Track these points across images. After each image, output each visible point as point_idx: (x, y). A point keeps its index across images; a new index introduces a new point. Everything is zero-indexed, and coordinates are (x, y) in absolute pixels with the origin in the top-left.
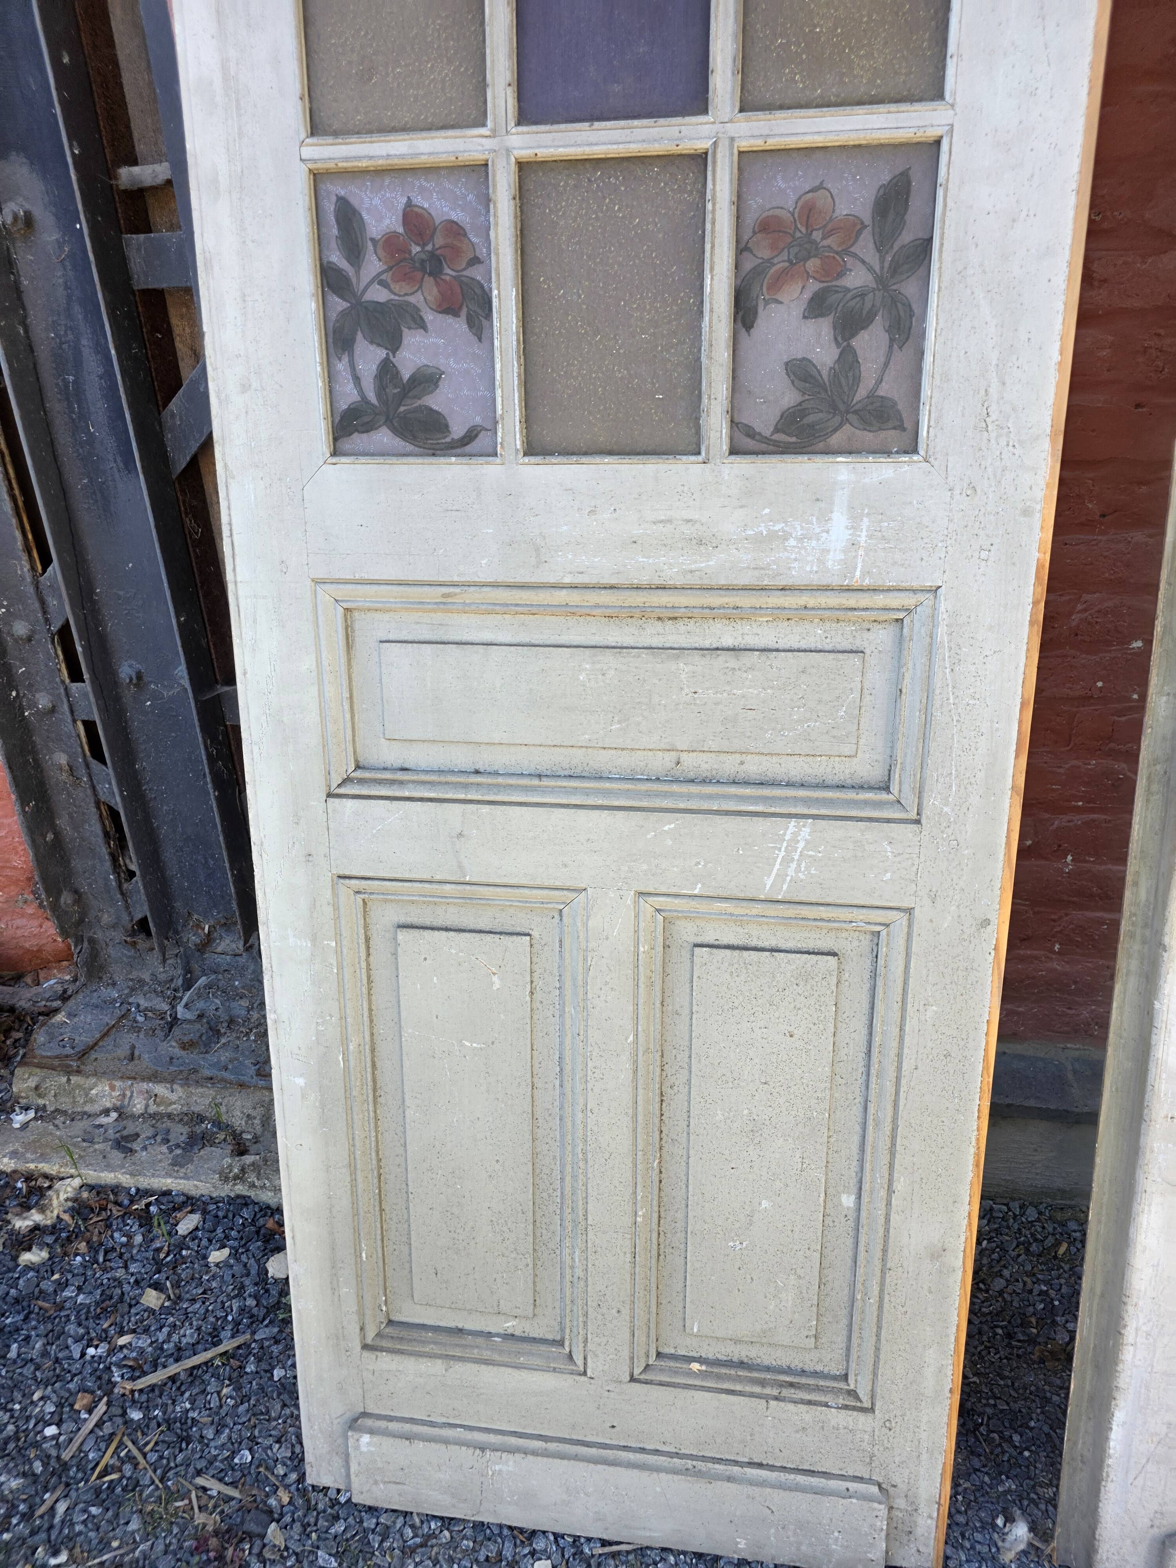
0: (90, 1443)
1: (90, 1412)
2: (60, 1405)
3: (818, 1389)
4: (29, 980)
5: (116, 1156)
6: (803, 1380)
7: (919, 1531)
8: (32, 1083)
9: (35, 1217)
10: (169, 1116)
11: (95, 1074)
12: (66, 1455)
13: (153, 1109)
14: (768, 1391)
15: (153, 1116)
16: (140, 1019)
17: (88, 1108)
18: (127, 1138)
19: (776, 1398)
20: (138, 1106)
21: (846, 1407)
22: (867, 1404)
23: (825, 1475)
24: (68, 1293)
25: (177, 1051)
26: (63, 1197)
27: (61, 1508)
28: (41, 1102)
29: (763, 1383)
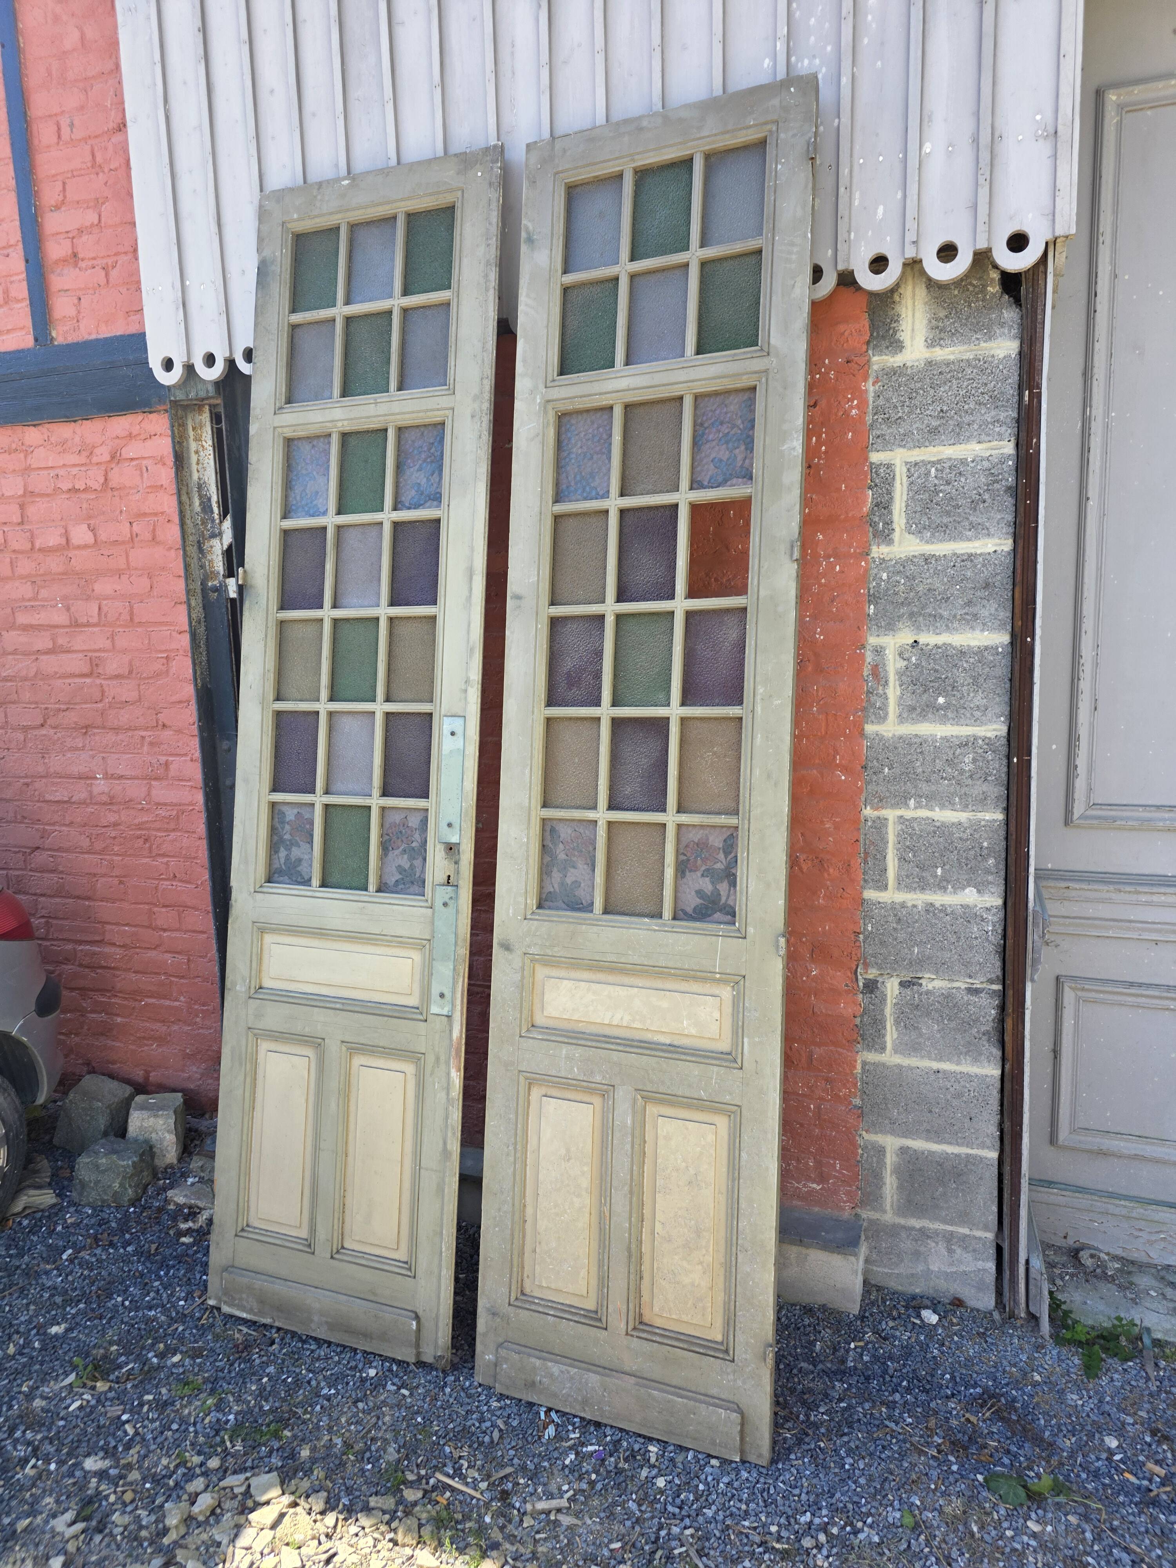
1: (199, 1298)
2: (187, 1294)
4: (207, 1116)
8: (200, 1164)
9: (190, 1224)
12: (186, 1312)
24: (199, 1255)
26: (204, 1217)
27: (181, 1328)
28: (202, 1174)
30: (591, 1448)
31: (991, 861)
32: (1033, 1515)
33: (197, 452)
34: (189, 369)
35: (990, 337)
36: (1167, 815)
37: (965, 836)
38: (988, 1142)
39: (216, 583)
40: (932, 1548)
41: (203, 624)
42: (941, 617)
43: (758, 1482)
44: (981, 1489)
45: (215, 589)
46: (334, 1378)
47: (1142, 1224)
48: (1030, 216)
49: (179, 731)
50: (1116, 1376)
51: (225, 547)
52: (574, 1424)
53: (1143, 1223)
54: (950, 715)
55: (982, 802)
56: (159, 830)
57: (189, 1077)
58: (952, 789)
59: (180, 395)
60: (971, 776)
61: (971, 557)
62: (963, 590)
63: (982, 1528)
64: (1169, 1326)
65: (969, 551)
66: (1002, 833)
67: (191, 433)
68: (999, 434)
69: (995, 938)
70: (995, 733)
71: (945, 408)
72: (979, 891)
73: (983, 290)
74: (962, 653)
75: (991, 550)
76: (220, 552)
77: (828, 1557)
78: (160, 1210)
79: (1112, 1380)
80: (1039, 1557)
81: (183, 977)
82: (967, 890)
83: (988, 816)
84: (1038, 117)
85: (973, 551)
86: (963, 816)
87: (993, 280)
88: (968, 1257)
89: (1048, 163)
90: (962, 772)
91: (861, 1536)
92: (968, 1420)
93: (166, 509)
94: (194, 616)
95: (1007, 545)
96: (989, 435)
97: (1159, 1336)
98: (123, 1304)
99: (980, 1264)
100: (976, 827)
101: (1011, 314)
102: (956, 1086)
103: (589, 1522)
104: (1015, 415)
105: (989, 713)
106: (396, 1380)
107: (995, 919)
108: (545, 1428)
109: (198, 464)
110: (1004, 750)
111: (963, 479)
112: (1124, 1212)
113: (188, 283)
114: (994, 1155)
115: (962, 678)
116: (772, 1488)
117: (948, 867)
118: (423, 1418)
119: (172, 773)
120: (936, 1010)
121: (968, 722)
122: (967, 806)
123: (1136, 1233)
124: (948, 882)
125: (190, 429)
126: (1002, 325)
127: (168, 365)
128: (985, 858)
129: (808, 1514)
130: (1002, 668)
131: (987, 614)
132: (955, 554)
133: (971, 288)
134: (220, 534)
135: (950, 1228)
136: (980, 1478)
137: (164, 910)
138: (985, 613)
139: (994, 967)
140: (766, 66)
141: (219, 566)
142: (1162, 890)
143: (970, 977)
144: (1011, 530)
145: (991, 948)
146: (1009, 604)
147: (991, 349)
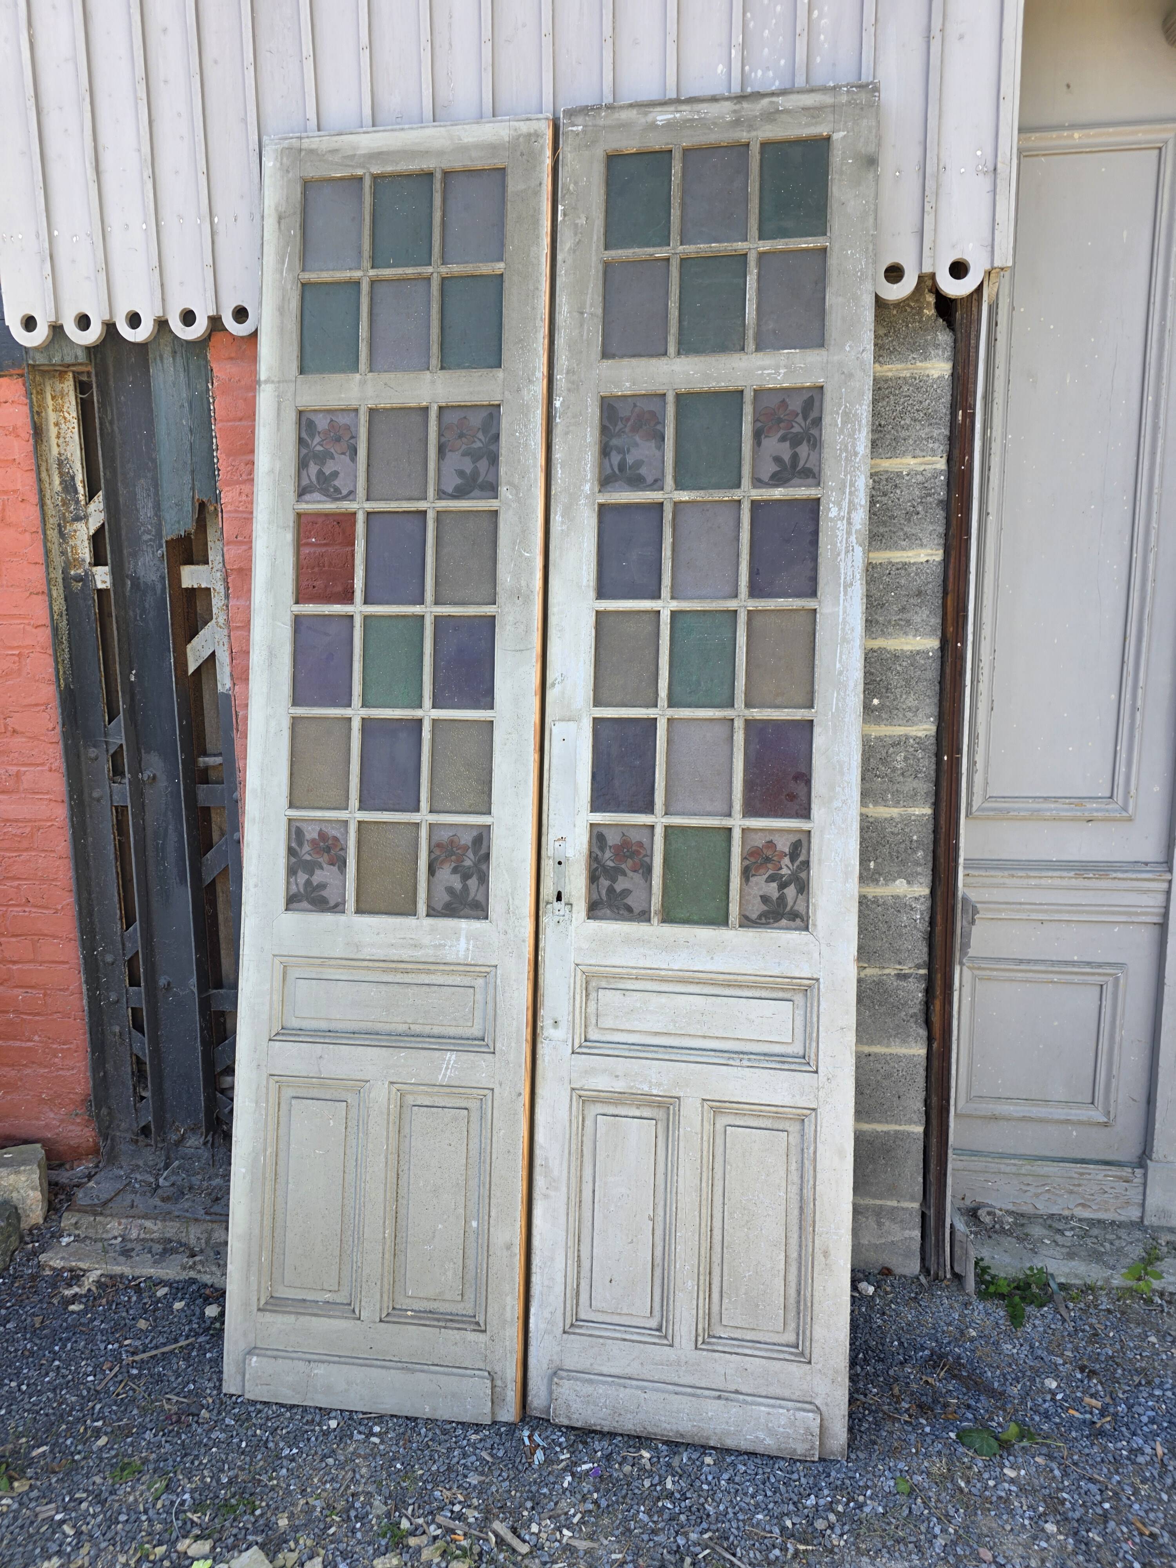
0: (111, 1383)
1: (111, 1370)
2: (95, 1368)
3: (463, 1322)
4: (68, 1167)
5: (122, 1259)
6: (457, 1318)
7: (508, 1399)
8: (73, 1221)
9: (76, 1289)
10: (152, 1240)
11: (111, 1215)
12: (99, 1388)
13: (142, 1236)
14: (440, 1324)
15: (143, 1240)
16: (137, 1186)
17: (104, 1236)
18: (128, 1251)
19: (445, 1328)
20: (134, 1235)
21: (474, 1330)
22: (483, 1328)
23: (466, 1368)
24: (96, 1323)
25: (159, 1203)
26: (91, 1280)
27: (98, 1407)
28: (77, 1232)
29: (438, 1320)
30: (585, 1467)
31: (920, 854)
32: (1007, 1463)
33: (57, 424)
34: (57, 330)
35: (926, 358)
36: (1053, 806)
37: (896, 830)
38: (915, 1117)
39: (81, 571)
40: (930, 1509)
41: (65, 617)
42: (877, 622)
43: (756, 1474)
44: (956, 1446)
45: (78, 579)
46: (292, 1436)
47: (1029, 1180)
48: (971, 245)
49: (34, 738)
50: (1037, 1322)
51: (92, 532)
52: (560, 1445)
53: (1031, 1178)
54: (884, 716)
55: (912, 798)
56: (7, 850)
57: (47, 1125)
58: (885, 787)
59: (41, 359)
60: (903, 774)
61: (905, 566)
62: (897, 597)
63: (968, 1482)
64: (1067, 1270)
65: (904, 560)
66: (930, 827)
67: (50, 402)
68: (933, 450)
69: (923, 926)
70: (925, 733)
71: (883, 423)
72: (909, 883)
73: (920, 313)
74: (896, 657)
75: (924, 559)
76: (86, 537)
77: (842, 1535)
78: (33, 1278)
79: (1035, 1326)
80: (1023, 1500)
81: (38, 1014)
82: (898, 882)
83: (917, 811)
84: (979, 153)
85: (907, 560)
86: (895, 812)
87: (928, 303)
88: (896, 1227)
89: (987, 198)
90: (894, 770)
91: (867, 1509)
92: (927, 1382)
93: (19, 486)
94: (55, 608)
95: (937, 555)
96: (923, 450)
97: (1063, 1280)
98: (19, 1390)
99: (907, 1233)
100: (906, 821)
101: (944, 337)
102: (886, 1067)
103: (605, 1542)
104: (947, 433)
105: (920, 714)
106: (362, 1428)
107: (923, 908)
108: (533, 1454)
109: (58, 437)
110: (933, 748)
111: (898, 491)
112: (1014, 1169)
113: (56, 233)
114: (919, 1129)
115: (895, 680)
116: (772, 1477)
117: (880, 860)
118: (402, 1464)
119: (25, 785)
120: (869, 997)
121: (900, 722)
122: (898, 802)
123: (1025, 1188)
124: (880, 874)
125: (49, 397)
126: (937, 346)
127: (29, 323)
128: (914, 851)
129: (812, 1497)
130: (932, 673)
131: (919, 620)
132: (890, 563)
133: (909, 310)
134: (86, 517)
135: (878, 1202)
136: (952, 1435)
137: (14, 939)
138: (917, 619)
139: (921, 952)
140: (719, 71)
141: (85, 552)
142: (1050, 874)
143: (900, 963)
144: (942, 541)
145: (919, 935)
146: (939, 612)
147: (926, 368)
